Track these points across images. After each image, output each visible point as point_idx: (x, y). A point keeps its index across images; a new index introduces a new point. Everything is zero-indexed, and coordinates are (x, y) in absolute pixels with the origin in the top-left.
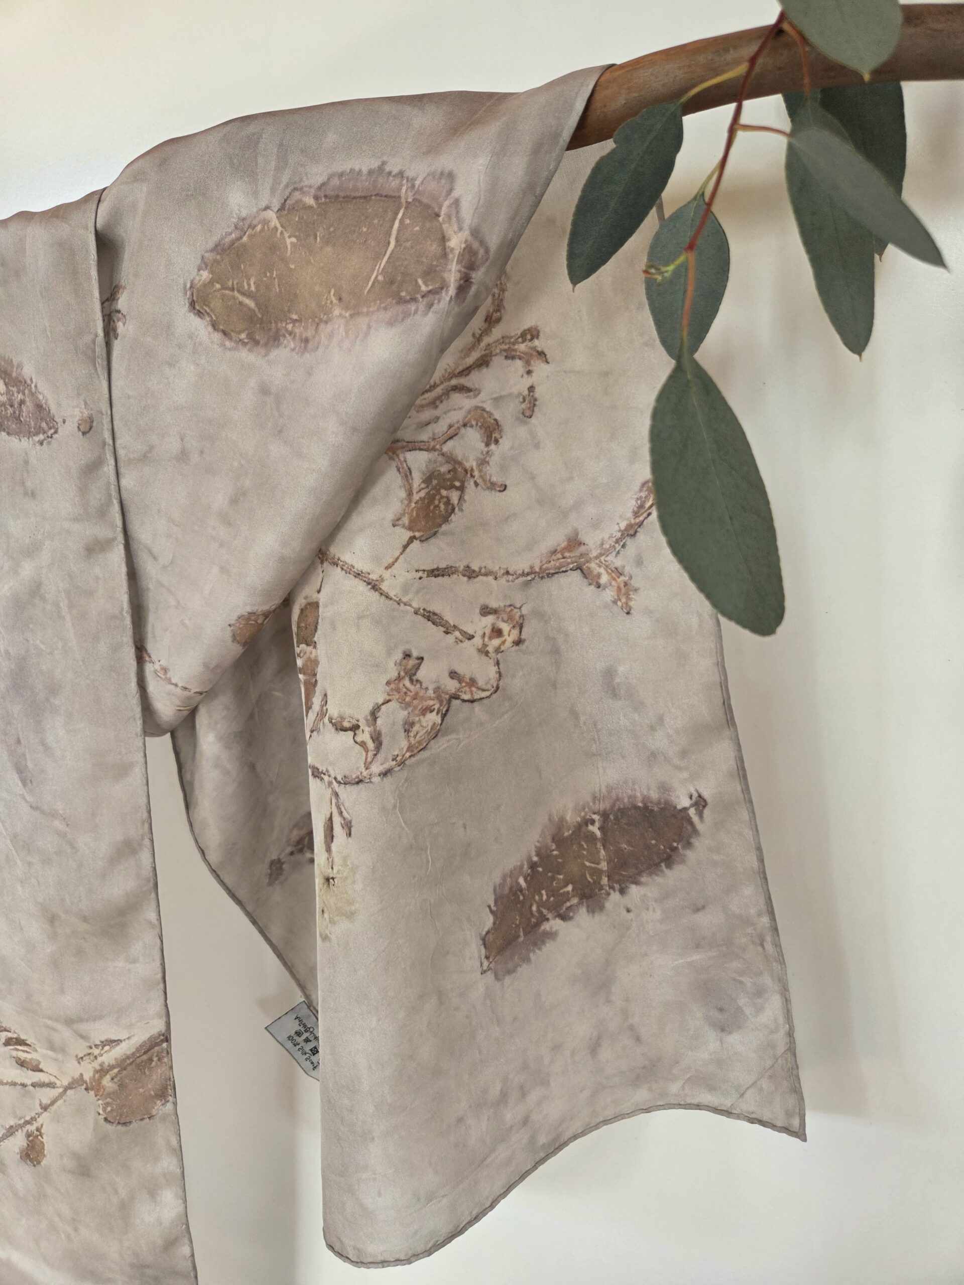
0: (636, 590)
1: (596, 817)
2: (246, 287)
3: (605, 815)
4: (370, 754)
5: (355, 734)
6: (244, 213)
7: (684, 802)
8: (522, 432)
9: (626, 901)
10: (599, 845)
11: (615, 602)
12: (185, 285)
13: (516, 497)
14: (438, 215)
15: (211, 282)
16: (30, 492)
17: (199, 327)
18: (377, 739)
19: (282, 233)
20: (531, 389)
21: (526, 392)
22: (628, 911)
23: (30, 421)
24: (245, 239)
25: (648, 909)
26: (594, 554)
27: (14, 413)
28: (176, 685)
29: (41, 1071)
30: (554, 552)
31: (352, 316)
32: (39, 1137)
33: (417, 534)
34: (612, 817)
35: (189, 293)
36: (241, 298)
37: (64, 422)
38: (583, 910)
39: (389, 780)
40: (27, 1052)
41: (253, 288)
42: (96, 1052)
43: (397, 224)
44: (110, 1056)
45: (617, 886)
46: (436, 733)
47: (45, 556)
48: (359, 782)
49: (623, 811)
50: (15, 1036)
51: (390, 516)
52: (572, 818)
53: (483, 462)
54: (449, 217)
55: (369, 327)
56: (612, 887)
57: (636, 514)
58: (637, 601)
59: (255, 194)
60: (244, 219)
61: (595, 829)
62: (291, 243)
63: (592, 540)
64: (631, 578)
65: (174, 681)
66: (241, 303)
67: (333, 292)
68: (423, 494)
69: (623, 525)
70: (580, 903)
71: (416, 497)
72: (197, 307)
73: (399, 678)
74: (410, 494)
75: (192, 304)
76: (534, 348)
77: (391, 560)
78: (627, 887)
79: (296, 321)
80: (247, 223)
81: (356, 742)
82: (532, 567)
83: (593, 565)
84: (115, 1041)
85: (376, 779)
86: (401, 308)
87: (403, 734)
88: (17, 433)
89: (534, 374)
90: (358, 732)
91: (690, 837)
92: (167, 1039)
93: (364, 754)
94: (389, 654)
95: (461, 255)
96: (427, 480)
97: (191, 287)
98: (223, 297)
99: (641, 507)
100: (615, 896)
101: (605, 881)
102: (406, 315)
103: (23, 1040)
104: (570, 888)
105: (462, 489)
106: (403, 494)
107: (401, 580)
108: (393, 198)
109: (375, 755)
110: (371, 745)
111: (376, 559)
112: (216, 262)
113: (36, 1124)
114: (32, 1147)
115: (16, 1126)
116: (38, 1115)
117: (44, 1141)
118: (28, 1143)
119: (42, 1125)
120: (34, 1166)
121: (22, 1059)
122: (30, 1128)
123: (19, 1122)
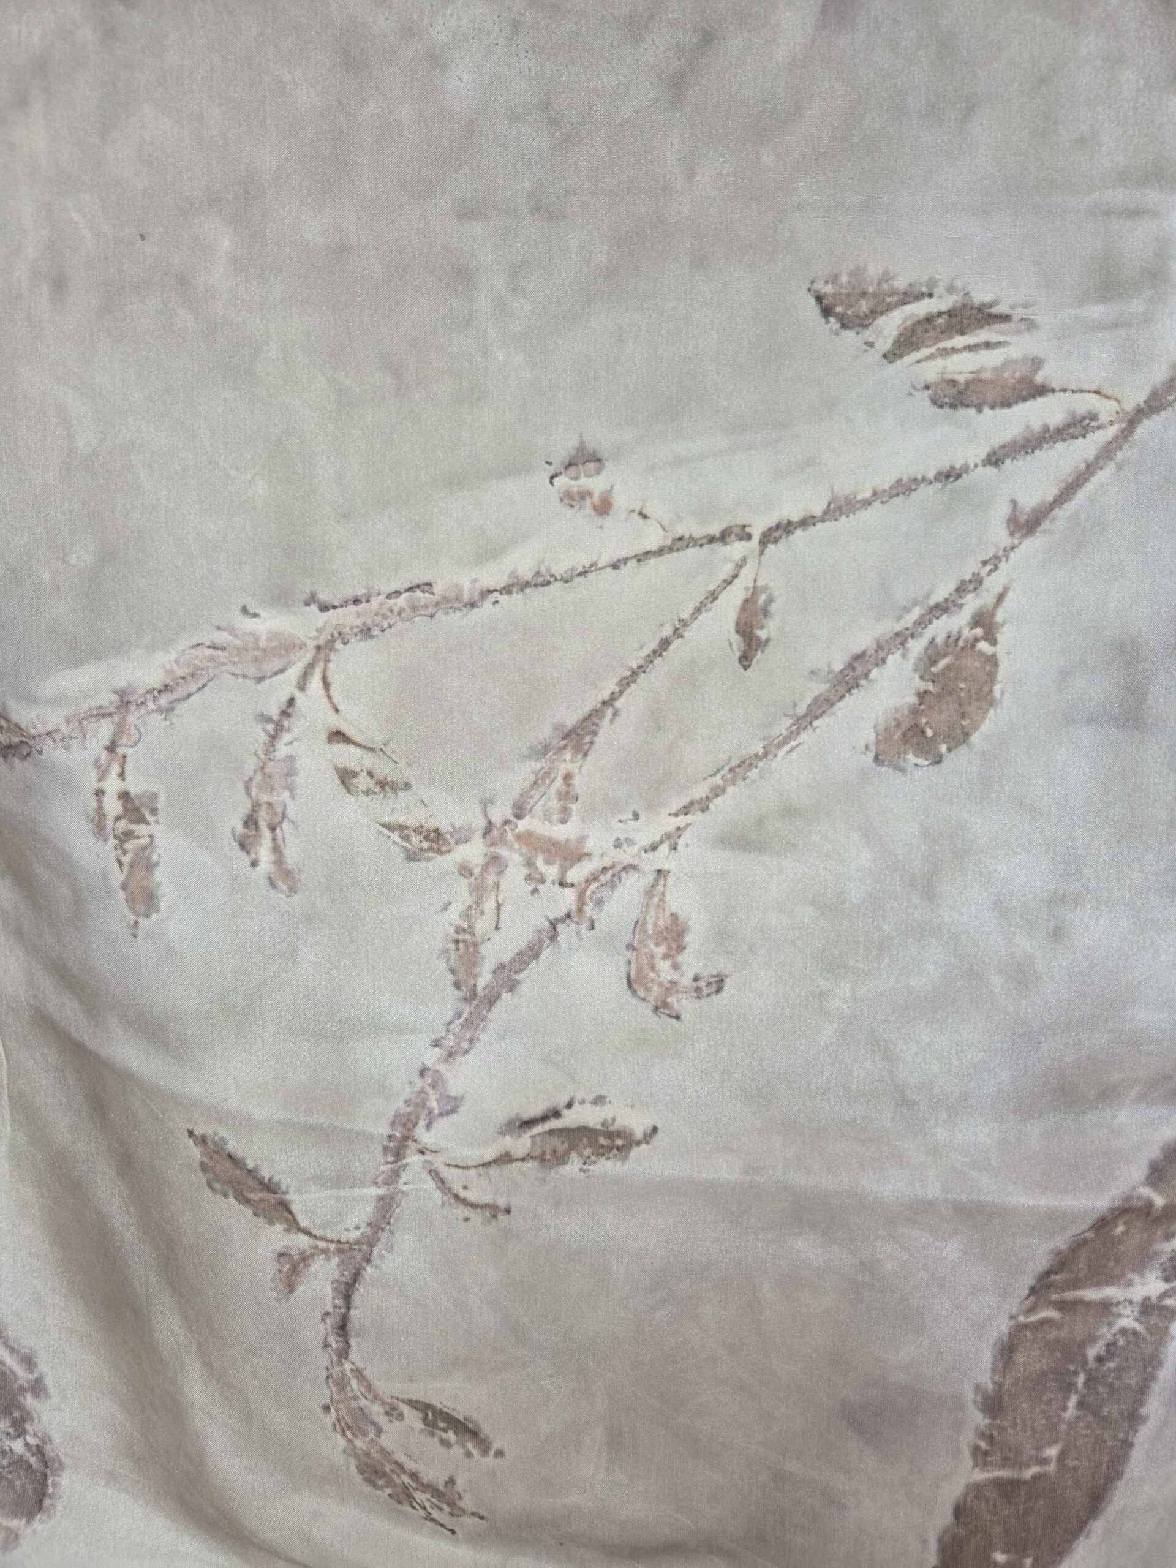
29: (1042, 390)
32: (983, 646)
40: (988, 345)
50: (947, 303)
103: (982, 306)
113: (972, 604)
114: (939, 696)
115: (880, 647)
116: (994, 563)
117: (1000, 650)
118: (923, 686)
119: (1001, 597)
120: (938, 761)
121: (962, 379)
122: (940, 628)
123: (898, 627)
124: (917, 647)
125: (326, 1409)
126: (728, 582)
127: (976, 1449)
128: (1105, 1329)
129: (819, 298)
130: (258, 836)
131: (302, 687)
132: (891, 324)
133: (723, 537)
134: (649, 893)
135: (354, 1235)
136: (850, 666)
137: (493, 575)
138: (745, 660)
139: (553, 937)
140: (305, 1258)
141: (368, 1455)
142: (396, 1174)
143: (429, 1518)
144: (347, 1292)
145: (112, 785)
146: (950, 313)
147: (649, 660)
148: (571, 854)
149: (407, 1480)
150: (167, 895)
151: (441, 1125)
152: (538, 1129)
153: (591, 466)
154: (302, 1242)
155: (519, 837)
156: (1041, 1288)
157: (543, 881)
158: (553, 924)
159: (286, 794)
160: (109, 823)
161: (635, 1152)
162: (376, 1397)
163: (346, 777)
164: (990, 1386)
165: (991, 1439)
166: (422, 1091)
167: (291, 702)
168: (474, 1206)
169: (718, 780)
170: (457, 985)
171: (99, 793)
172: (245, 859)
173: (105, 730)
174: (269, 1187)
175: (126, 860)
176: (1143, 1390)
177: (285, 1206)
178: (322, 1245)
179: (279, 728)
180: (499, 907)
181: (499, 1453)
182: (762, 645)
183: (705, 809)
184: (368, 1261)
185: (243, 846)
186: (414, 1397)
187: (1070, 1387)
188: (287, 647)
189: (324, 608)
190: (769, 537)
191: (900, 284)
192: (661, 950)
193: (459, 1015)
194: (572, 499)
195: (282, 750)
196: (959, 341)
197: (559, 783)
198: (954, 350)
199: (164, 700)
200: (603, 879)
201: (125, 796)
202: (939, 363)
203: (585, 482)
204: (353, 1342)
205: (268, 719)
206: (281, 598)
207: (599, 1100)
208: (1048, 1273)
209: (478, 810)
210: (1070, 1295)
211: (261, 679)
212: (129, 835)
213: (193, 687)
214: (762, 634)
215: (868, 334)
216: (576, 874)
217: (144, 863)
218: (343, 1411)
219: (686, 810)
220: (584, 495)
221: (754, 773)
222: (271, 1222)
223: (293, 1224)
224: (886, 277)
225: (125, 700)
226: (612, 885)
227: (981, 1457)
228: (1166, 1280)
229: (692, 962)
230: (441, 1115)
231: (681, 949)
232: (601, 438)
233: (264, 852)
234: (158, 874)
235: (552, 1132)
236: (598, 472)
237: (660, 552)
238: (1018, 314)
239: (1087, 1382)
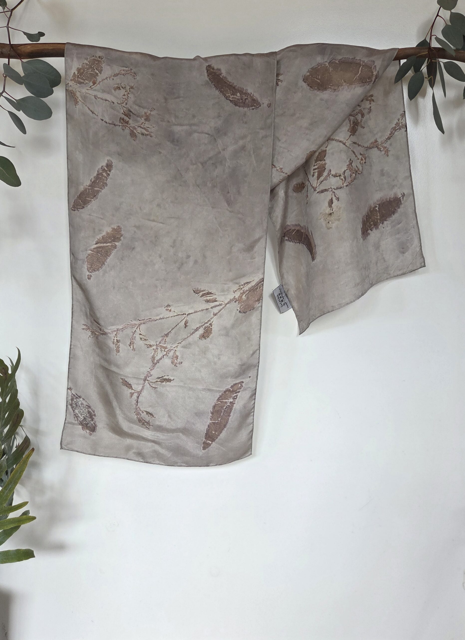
0: (389, 151)
1: (377, 206)
2: (318, 77)
3: (379, 205)
4: (344, 181)
5: (340, 177)
6: (320, 62)
7: (400, 196)
8: (368, 116)
9: (383, 226)
10: (378, 212)
11: (385, 154)
12: (303, 75)
13: (366, 130)
14: (371, 68)
15: (309, 76)
16: (245, 122)
17: (305, 85)
18: (345, 178)
19: (329, 67)
20: (370, 107)
21: (369, 108)
22: (384, 228)
23: (249, 104)
24: (319, 67)
25: (388, 227)
26: (380, 144)
27: (243, 101)
28: (284, 173)
29: (217, 301)
30: (372, 143)
31: (349, 85)
32: (211, 327)
33: (352, 134)
34: (381, 205)
35: (303, 77)
36: (316, 80)
37: (263, 104)
38: (374, 229)
39: (347, 187)
40: (211, 296)
41: (320, 78)
42: (242, 287)
43: (360, 69)
44: (247, 288)
45: (381, 222)
46: (355, 179)
47: (248, 139)
48: (341, 188)
49: (384, 203)
50: (207, 292)
51: (347, 129)
52: (373, 206)
53: (361, 121)
54: (374, 68)
55: (355, 87)
56: (380, 223)
57: (390, 134)
58: (390, 153)
59: (324, 59)
60: (319, 63)
61: (377, 208)
62: (331, 70)
63: (379, 141)
64: (388, 148)
65: (283, 172)
66: (316, 81)
67: (343, 80)
68: (353, 125)
69: (387, 137)
70: (374, 227)
71: (351, 126)
72: (305, 80)
73: (349, 165)
74: (350, 125)
75: (304, 80)
76: (372, 99)
77: (347, 139)
78: (384, 222)
79: (332, 85)
80: (320, 64)
81: (340, 179)
82: (368, 146)
83: (379, 146)
84: (249, 282)
85: (345, 187)
86: (363, 84)
87: (350, 177)
88: (243, 107)
89: (371, 104)
90: (341, 176)
91: (400, 205)
92: (263, 281)
93: (342, 181)
94: (347, 159)
95: (375, 76)
96: (353, 123)
97: (304, 76)
98: (311, 79)
99: (392, 133)
100: (381, 225)
101: (379, 221)
102: (364, 85)
103: (210, 292)
104: (372, 223)
105: (358, 126)
106: (349, 125)
107: (349, 143)
108: (359, 65)
109: (345, 182)
110: (344, 179)
111: (344, 138)
112: (311, 71)
113: (209, 323)
114: (206, 332)
115: (200, 327)
116: (212, 318)
117: (212, 328)
118: (204, 331)
119: (212, 322)
120: (206, 339)
121: (208, 299)
122: (206, 325)
123: (202, 325)
124: (204, 327)
125: (135, 412)
126: (183, 319)
127: (210, 418)
128: (226, 405)
129: (194, 291)
130: (131, 344)
131: (137, 329)
132: (201, 294)
133: (183, 314)
134: (174, 352)
135: (139, 390)
136: (197, 329)
137: (158, 318)
138: (185, 327)
139: (163, 357)
140: (133, 393)
141: (139, 418)
142: (144, 383)
143: (146, 427)
144: (138, 397)
145: (116, 339)
146: (207, 293)
147: (175, 327)
148: (166, 348)
149: (144, 421)
150: (121, 351)
151: (150, 377)
152: (161, 378)
153: (169, 306)
154: (133, 391)
155: (160, 346)
156: (218, 400)
157: (162, 351)
158: (163, 355)
159: (134, 340)
160: (115, 343)
161: (171, 381)
162: (141, 411)
163: (141, 339)
164: (212, 411)
165: (212, 417)
166: (148, 374)
167: (136, 330)
168: (153, 387)
169: (182, 340)
170: (152, 362)
171: (114, 339)
172: (130, 347)
173: (115, 333)
174: (130, 385)
175: (116, 347)
176: (230, 412)
177: (131, 387)
178: (135, 391)
179: (134, 333)
180: (157, 353)
181: (155, 417)
182: (187, 326)
183: (180, 343)
184: (141, 393)
185: (130, 346)
186: (145, 410)
187: (222, 412)
188: (136, 325)
189: (140, 320)
190: (188, 315)
191: (202, 290)
192: (175, 359)
193: (152, 365)
194: (167, 310)
195: (134, 336)
196: (208, 296)
197: (164, 340)
198: (207, 297)
199: (122, 330)
200: (169, 351)
201: (117, 340)
202: (206, 298)
203: (168, 308)
204: (138, 403)
205: (133, 332)
206: (135, 320)
207: (168, 376)
208: (219, 398)
209: (155, 342)
210: (222, 401)
211: (132, 328)
212: (117, 344)
213: (125, 328)
214: (187, 325)
215: (199, 295)
216: (166, 350)
217: (118, 347)
218: (137, 412)
219: (178, 343)
220: (168, 309)
221: (186, 340)
222: (130, 389)
223: (132, 389)
224: (200, 289)
225: (118, 330)
226: (170, 352)
227: (211, 419)
228: (233, 399)
229: (179, 360)
230: (150, 376)
231: (178, 359)
232: (170, 303)
233: (132, 347)
234: (120, 349)
235: (162, 379)
236: (170, 307)
237: (176, 316)
238: (214, 293)
239: (224, 411)
